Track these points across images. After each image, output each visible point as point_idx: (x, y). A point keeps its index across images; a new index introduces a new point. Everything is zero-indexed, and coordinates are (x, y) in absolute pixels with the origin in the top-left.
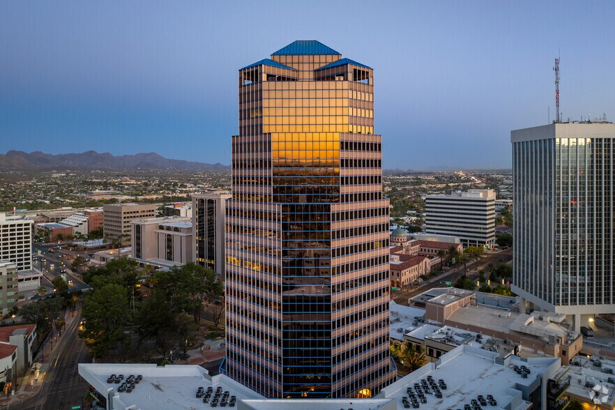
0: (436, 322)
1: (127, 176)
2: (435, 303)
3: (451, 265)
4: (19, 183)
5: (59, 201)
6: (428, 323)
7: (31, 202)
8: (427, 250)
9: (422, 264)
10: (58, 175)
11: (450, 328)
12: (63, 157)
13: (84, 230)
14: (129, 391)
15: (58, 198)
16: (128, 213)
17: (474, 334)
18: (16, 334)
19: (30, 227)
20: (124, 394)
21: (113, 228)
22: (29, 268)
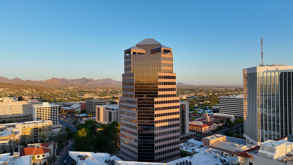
0: (207, 147)
1: (98, 88)
2: (207, 139)
3: (227, 126)
4: (55, 91)
5: (71, 99)
6: (204, 147)
7: (60, 99)
8: (217, 120)
9: (213, 126)
10: (71, 88)
11: (212, 149)
12: (73, 81)
13: (79, 110)
14: (84, 160)
15: (70, 97)
16: (96, 103)
17: (221, 152)
18: (51, 145)
19: (58, 108)
20: (82, 161)
21: (90, 109)
22: (57, 124)
